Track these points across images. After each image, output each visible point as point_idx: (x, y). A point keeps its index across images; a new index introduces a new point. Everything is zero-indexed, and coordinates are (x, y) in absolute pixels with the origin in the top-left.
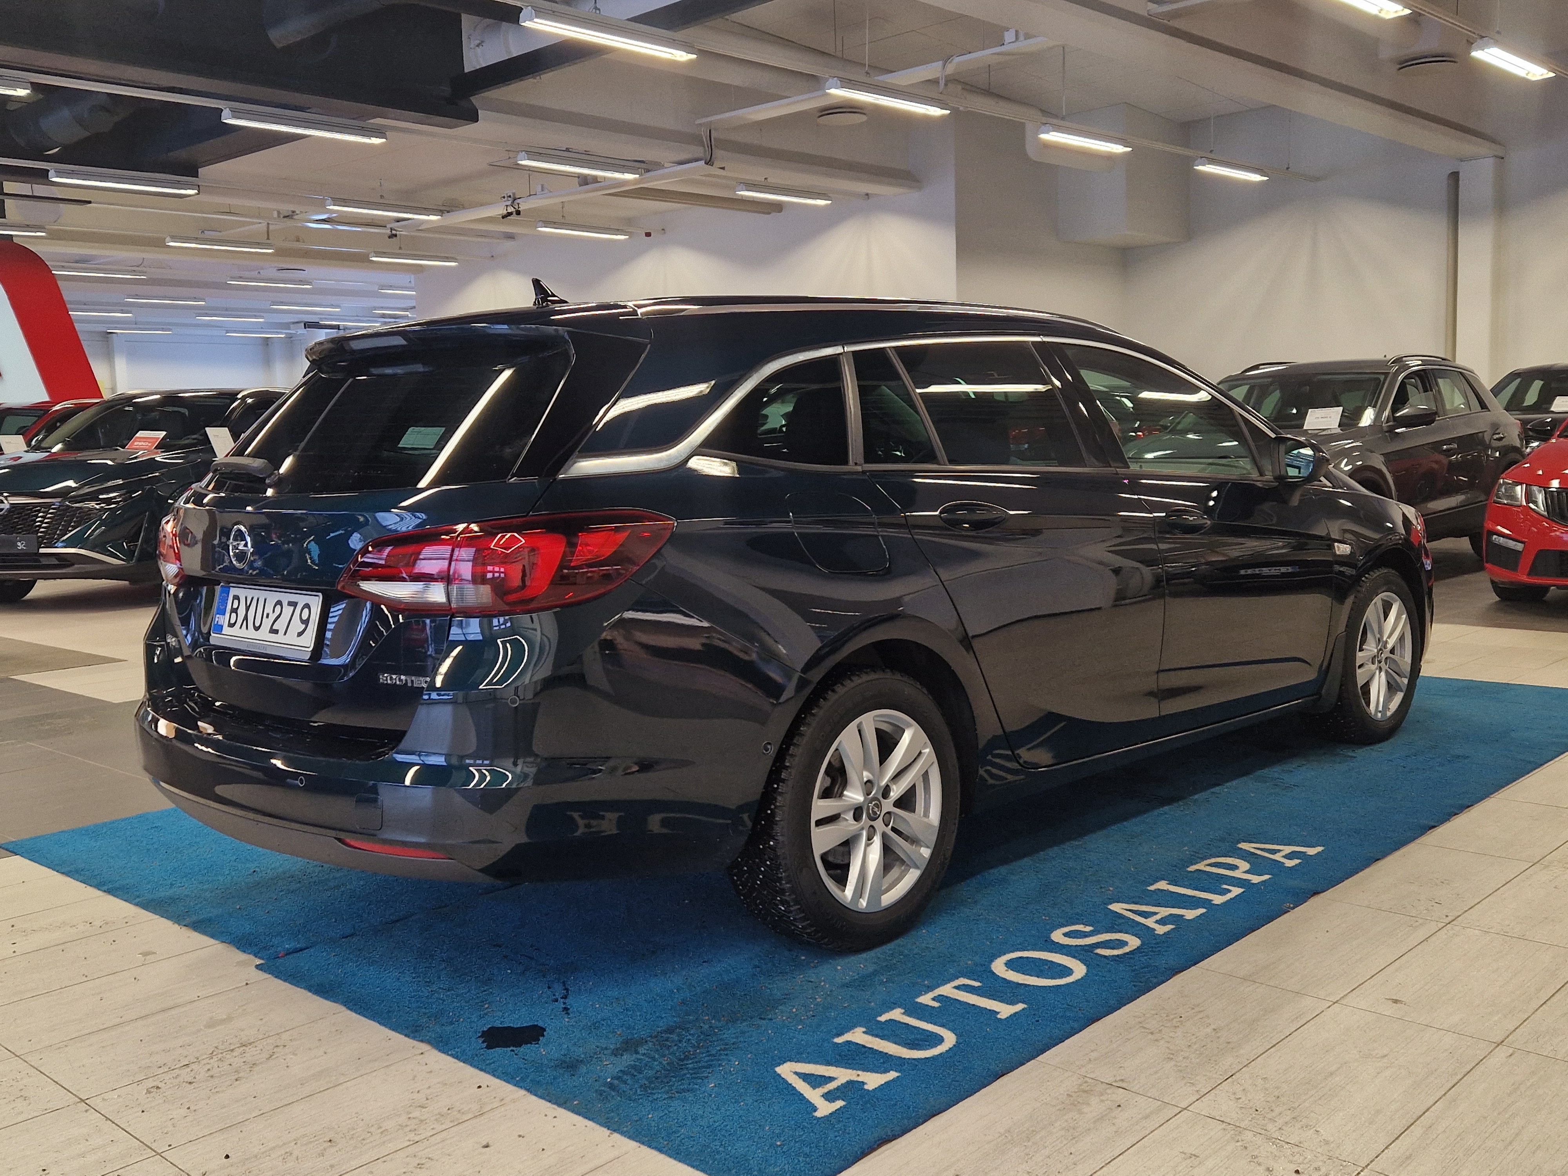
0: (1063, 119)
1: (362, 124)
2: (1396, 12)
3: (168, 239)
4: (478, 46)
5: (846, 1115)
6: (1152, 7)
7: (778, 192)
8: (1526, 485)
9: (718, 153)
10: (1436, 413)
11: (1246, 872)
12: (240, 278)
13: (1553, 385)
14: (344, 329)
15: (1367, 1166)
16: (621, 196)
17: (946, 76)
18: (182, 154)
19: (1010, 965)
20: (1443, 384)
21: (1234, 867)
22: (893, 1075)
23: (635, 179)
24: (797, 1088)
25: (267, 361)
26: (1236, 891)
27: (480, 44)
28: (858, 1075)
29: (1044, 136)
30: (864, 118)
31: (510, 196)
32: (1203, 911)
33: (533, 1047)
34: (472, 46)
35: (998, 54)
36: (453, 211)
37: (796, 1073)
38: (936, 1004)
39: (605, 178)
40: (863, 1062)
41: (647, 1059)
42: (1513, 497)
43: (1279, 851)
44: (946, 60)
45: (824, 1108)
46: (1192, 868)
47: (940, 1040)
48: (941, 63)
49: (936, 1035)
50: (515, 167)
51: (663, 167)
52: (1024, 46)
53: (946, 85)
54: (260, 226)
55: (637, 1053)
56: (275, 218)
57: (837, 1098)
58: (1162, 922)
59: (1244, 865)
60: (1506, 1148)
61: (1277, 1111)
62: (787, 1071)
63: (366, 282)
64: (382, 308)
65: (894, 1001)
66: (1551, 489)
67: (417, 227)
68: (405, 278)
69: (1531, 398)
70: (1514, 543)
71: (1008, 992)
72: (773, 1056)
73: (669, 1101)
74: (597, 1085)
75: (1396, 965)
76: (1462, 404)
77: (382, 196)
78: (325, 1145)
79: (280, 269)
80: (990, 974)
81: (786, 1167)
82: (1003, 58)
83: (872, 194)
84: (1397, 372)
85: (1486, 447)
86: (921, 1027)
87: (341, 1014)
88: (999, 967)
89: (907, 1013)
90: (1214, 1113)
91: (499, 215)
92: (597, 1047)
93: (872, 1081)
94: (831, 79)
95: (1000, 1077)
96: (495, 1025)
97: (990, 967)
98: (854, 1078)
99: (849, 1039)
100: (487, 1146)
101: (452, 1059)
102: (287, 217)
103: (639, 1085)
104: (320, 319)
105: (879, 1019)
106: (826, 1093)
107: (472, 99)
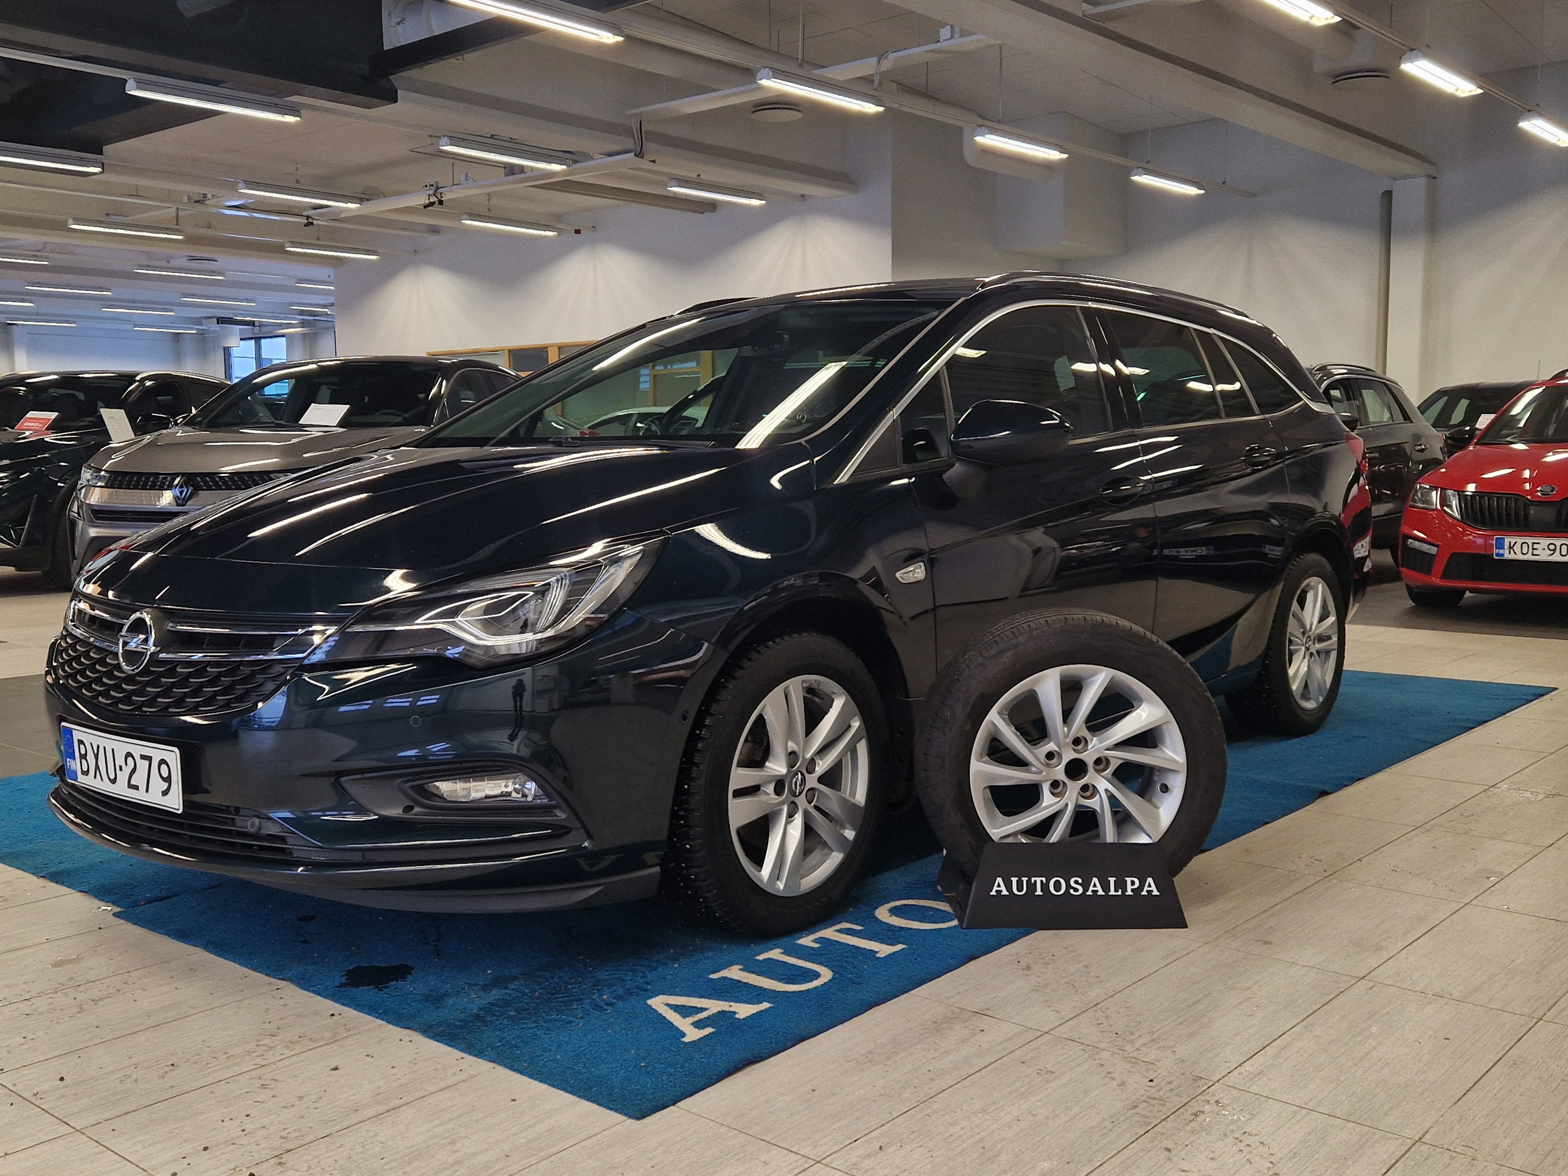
0: (999, 122)
1: (276, 100)
2: (1326, 19)
3: (71, 221)
4: (398, 24)
5: (714, 1040)
6: (1085, 6)
7: (712, 189)
8: (1441, 488)
9: (648, 146)
10: (1357, 421)
12: (148, 267)
13: (1478, 403)
14: (259, 326)
15: (1218, 1081)
16: (549, 189)
17: (883, 74)
18: (84, 130)
19: (894, 911)
20: (1369, 396)
22: (765, 1005)
23: (563, 171)
24: (667, 1018)
25: (177, 355)
27: (400, 21)
28: (731, 1006)
29: (979, 139)
30: (798, 114)
31: (432, 185)
33: (400, 984)
34: (393, 23)
35: (932, 51)
36: (375, 199)
37: (668, 1005)
38: (816, 945)
39: (531, 168)
40: (736, 994)
41: (517, 994)
42: (1428, 502)
44: (881, 56)
45: (692, 1034)
47: (817, 975)
48: (875, 59)
49: (813, 971)
50: (437, 154)
51: (592, 158)
52: (961, 43)
53: (881, 81)
54: (171, 212)
55: (507, 988)
56: (185, 203)
57: (707, 1026)
60: (1355, 1065)
61: (1137, 1034)
62: (658, 1003)
63: (283, 276)
64: (300, 304)
65: (774, 942)
66: (1467, 493)
67: (336, 217)
68: (324, 272)
69: (1458, 416)
70: (1429, 547)
71: (889, 934)
72: (646, 990)
73: (535, 1030)
74: (463, 1016)
75: (1270, 912)
76: (1387, 416)
77: (297, 181)
78: (167, 1069)
79: (193, 259)
80: (874, 920)
81: (649, 1085)
82: (936, 56)
83: (808, 195)
84: (1321, 381)
85: (1407, 458)
86: (798, 964)
87: (197, 955)
88: (883, 913)
89: (786, 953)
90: (1075, 1036)
91: (421, 205)
92: (466, 983)
93: (744, 1011)
94: (762, 70)
95: (873, 1007)
96: (361, 964)
97: (874, 914)
98: (727, 1009)
99: (725, 975)
100: (336, 1069)
101: (311, 994)
102: (197, 202)
103: (506, 1016)
104: (234, 314)
105: (758, 958)
106: (696, 1022)
107: (392, 77)
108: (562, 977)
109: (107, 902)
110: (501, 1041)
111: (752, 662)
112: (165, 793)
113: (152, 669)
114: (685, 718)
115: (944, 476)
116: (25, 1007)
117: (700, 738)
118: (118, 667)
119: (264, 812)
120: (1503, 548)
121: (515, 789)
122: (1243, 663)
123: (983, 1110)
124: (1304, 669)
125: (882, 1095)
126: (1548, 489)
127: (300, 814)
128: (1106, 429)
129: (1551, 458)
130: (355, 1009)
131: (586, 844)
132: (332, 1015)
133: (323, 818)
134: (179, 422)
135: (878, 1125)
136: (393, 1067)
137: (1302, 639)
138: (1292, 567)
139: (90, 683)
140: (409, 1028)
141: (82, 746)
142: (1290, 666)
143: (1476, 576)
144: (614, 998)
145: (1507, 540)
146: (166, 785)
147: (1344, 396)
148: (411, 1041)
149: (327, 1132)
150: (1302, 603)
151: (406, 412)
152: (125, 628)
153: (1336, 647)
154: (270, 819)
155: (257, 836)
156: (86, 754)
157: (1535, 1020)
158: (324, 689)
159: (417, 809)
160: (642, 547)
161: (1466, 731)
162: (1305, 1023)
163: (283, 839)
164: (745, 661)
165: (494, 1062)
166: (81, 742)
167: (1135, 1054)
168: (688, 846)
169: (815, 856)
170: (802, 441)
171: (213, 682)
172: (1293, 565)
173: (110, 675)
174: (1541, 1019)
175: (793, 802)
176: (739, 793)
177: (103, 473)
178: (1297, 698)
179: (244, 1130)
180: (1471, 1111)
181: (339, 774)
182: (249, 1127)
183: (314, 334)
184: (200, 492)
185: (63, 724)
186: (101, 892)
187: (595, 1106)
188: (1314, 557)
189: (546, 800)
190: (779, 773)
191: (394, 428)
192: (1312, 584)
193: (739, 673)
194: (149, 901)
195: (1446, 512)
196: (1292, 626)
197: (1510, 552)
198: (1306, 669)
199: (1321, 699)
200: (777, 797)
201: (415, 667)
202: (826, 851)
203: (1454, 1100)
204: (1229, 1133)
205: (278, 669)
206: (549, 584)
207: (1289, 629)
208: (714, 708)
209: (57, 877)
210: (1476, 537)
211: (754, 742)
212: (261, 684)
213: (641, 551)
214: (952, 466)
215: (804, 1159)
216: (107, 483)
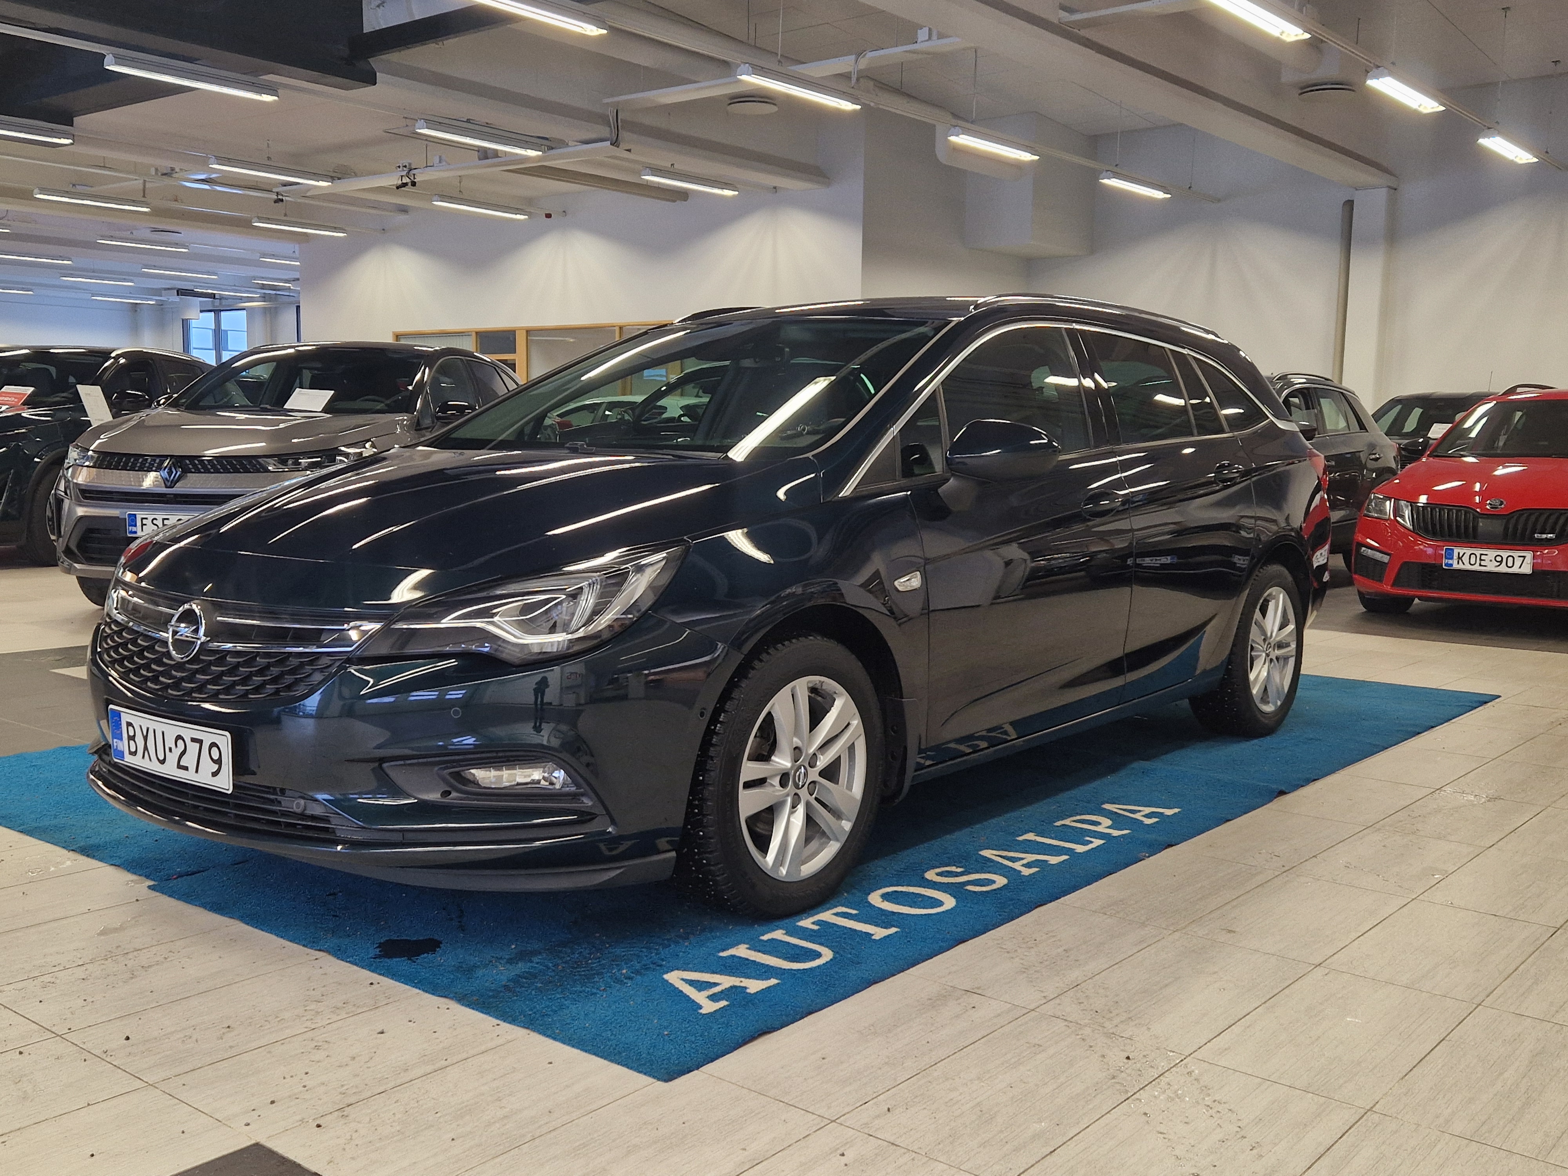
0: (972, 122)
1: (253, 79)
2: (1296, 35)
3: (36, 191)
4: (378, 6)
5: (729, 1012)
6: (1063, 14)
7: (684, 179)
8: (1395, 499)
9: (624, 135)
10: (1315, 430)
11: (1109, 827)
12: (112, 238)
13: (1431, 413)
14: (220, 299)
15: (1190, 1055)
16: (524, 174)
17: (859, 71)
18: (57, 101)
19: (886, 897)
20: (1326, 404)
21: (1097, 824)
22: (773, 982)
23: (538, 156)
24: (684, 991)
25: (135, 328)
26: (1097, 842)
27: (381, 4)
28: (741, 982)
29: (953, 139)
30: (774, 109)
31: (405, 166)
32: (1066, 857)
33: (430, 956)
34: (373, 6)
35: (910, 52)
36: (344, 178)
37: (682, 979)
38: (816, 927)
39: (505, 152)
40: (746, 971)
41: (541, 967)
42: (1382, 511)
43: (1140, 811)
44: (859, 55)
45: (708, 1007)
46: (1058, 823)
47: (819, 955)
48: (853, 57)
49: (815, 951)
50: (412, 135)
51: (567, 145)
52: (937, 45)
53: (858, 80)
54: (138, 184)
55: (531, 961)
56: (152, 176)
57: (722, 999)
58: (1028, 865)
59: (1109, 822)
60: (1313, 1043)
61: (1115, 1012)
62: (674, 977)
63: (247, 250)
64: (263, 278)
65: (776, 924)
66: (1419, 504)
67: (305, 193)
68: (289, 247)
69: (1411, 424)
70: (1381, 555)
71: (883, 919)
72: (661, 966)
73: (563, 1000)
74: (493, 987)
75: (1234, 903)
76: (1342, 424)
77: (269, 158)
78: (224, 1030)
79: (155, 230)
80: (866, 904)
81: (673, 1051)
82: (915, 56)
83: (780, 187)
84: (1282, 389)
85: (1363, 466)
86: (801, 945)
87: (234, 927)
88: (875, 899)
89: (788, 933)
90: (1059, 1014)
91: (393, 185)
92: (493, 957)
93: (754, 986)
94: (742, 65)
95: (872, 984)
96: (392, 938)
97: (867, 899)
98: (738, 984)
99: (733, 954)
100: (382, 1033)
101: (348, 964)
102: (165, 174)
103: (534, 987)
104: (195, 286)
105: (762, 938)
106: (711, 995)
107: (370, 60)
108: (581, 952)
109: (140, 875)
110: (532, 1010)
111: (763, 663)
112: (215, 774)
113: (202, 657)
114: (702, 714)
115: (940, 490)
116: (80, 973)
117: (714, 732)
118: (168, 655)
119: (311, 794)
120: (1452, 558)
121: (544, 778)
122: (1208, 667)
123: (979, 1078)
124: (1264, 674)
125: (886, 1063)
126: (1497, 503)
127: (339, 796)
128: (1088, 446)
129: (1500, 471)
130: (392, 979)
131: (610, 829)
132: (372, 984)
133: (359, 800)
134: (161, 402)
135: (884, 1090)
136: (435, 1032)
137: (1263, 645)
138: (1256, 578)
139: (138, 669)
140: (445, 997)
141: (130, 728)
142: (1251, 670)
143: (1425, 584)
144: (633, 973)
145: (1457, 551)
146: (216, 767)
147: (1303, 403)
148: (448, 1009)
149: (381, 1089)
150: (1264, 612)
151: (387, 399)
152: (175, 618)
153: (1294, 653)
154: (316, 800)
155: (303, 816)
156: (134, 736)
157: (1475, 1006)
158: (369, 682)
159: (454, 794)
160: (665, 555)
161: (1414, 736)
162: (1267, 1004)
163: (326, 820)
164: (756, 662)
165: (527, 1028)
166: (129, 724)
167: (1114, 1030)
168: (701, 833)
169: (814, 844)
170: (810, 455)
171: (261, 672)
172: (1257, 576)
173: (159, 662)
174: (1480, 1005)
175: (796, 794)
176: (748, 785)
177: (90, 453)
178: (1257, 701)
179: (305, 1086)
180: (1417, 1085)
181: (382, 760)
182: (310, 1083)
183: (276, 308)
184: (189, 475)
185: (111, 706)
186: (134, 866)
187: (625, 1070)
188: (1276, 569)
189: (575, 788)
190: (783, 767)
191: (377, 415)
192: (1274, 594)
193: (752, 673)
194: (180, 876)
195: (1398, 522)
196: (1254, 634)
197: (1458, 563)
198: (1265, 674)
199: (1279, 703)
200: (781, 789)
201: (456, 663)
202: (824, 840)
203: (1401, 1075)
204: (1200, 1101)
205: (326, 661)
206: (581, 588)
207: (1251, 637)
208: (728, 706)
209: (88, 851)
210: (1426, 548)
211: (761, 737)
212: (309, 675)
213: (664, 558)
214: (948, 480)
215: (820, 1119)
216: (95, 463)
